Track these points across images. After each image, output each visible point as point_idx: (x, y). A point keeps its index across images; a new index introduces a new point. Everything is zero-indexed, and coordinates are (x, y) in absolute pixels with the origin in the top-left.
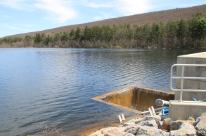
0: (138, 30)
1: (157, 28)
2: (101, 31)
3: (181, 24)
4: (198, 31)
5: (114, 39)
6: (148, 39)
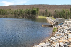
0: (15, 11)
1: (22, 11)
3: (29, 10)
4: (34, 13)
5: (6, 14)
6: (19, 14)
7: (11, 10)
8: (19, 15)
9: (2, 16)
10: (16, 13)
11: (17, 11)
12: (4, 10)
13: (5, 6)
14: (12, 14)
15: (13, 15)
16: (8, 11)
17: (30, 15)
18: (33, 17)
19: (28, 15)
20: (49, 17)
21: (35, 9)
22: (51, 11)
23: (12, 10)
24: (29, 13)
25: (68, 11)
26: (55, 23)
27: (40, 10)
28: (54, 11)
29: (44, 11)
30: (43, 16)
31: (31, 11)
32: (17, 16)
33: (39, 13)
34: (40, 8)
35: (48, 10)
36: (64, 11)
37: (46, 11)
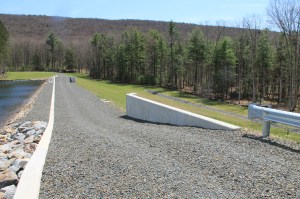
20: (64, 72)
22: (76, 42)
25: (157, 41)
28: (91, 39)
30: (37, 69)
34: (27, 29)
35: (58, 39)
36: (139, 38)
37: (51, 42)
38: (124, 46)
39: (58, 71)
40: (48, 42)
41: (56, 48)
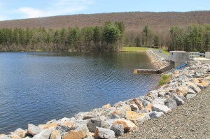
0: (56, 34)
1: (75, 32)
2: (15, 34)
3: (96, 30)
4: (110, 36)
5: (31, 43)
6: (66, 43)
7: (43, 30)
8: (68, 43)
9: (20, 47)
10: (58, 38)
11: (62, 33)
12: (25, 30)
13: (26, 20)
14: (47, 41)
15: (52, 44)
16: (36, 34)
17: (100, 43)
18: (107, 49)
19: (92, 42)
20: (153, 48)
21: (113, 26)
22: (160, 31)
23: (47, 30)
24: (95, 37)
25: (209, 32)
26: (167, 64)
27: (128, 30)
28: (170, 29)
29: (138, 30)
30: (138, 46)
31: (101, 32)
32: (62, 46)
33: (124, 39)
35: (150, 28)
36: (198, 29)
38: (189, 34)
39: (149, 47)
40: (144, 31)
41: (148, 34)
